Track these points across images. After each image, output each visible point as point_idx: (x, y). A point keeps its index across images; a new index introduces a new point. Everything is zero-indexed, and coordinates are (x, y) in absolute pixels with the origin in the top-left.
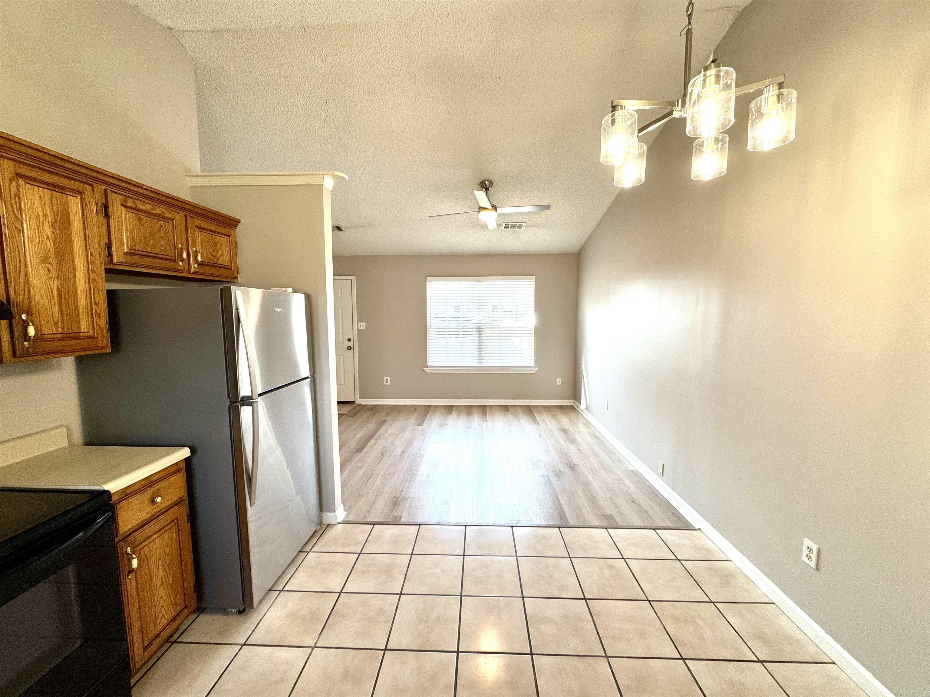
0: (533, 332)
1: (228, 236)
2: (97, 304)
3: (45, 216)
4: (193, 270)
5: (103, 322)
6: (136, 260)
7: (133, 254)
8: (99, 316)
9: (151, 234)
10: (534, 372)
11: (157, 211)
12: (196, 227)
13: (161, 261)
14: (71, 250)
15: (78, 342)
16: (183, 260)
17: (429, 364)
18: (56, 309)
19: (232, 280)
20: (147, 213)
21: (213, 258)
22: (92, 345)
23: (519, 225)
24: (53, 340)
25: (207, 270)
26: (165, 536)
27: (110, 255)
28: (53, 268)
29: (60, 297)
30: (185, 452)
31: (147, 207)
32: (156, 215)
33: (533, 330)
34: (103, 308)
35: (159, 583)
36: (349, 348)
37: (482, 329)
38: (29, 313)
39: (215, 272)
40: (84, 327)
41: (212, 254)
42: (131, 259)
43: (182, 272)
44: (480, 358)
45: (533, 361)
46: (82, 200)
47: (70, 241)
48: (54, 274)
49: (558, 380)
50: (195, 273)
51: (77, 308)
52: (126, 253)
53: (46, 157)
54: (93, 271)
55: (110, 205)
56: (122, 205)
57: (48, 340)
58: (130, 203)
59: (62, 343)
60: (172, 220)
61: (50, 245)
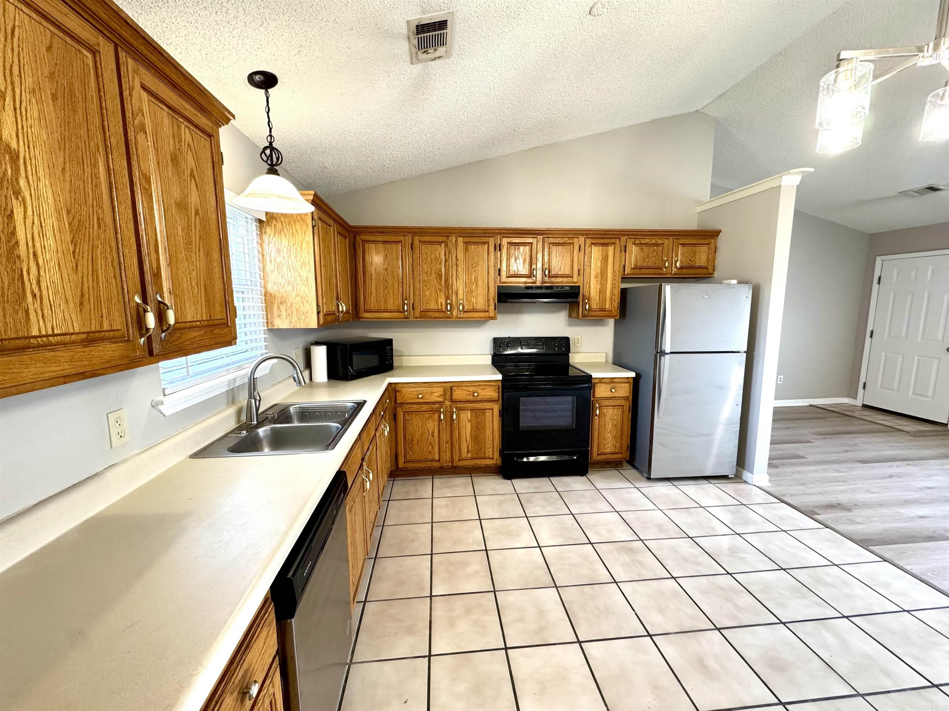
1: (708, 244)
2: (614, 295)
3: (599, 258)
4: (673, 272)
5: (616, 304)
6: (637, 271)
7: (637, 268)
8: (615, 301)
9: (648, 256)
11: (653, 241)
12: (680, 244)
13: (652, 270)
14: (607, 271)
15: (605, 312)
16: (666, 268)
18: (598, 298)
19: (710, 276)
20: (647, 245)
21: (691, 262)
22: (610, 314)
24: (596, 311)
25: (685, 271)
26: (616, 410)
27: (624, 270)
28: (599, 280)
29: (600, 292)
30: (633, 374)
31: (647, 241)
32: (653, 244)
34: (617, 298)
35: (609, 431)
38: (589, 300)
39: (692, 271)
40: (607, 306)
41: (690, 260)
42: (634, 271)
43: (666, 274)
46: (615, 246)
47: (607, 266)
48: (599, 282)
50: (675, 274)
51: (606, 297)
52: (632, 269)
53: (602, 232)
54: (615, 280)
55: (627, 245)
56: (633, 244)
57: (593, 311)
58: (638, 242)
59: (599, 313)
60: (663, 244)
61: (599, 270)
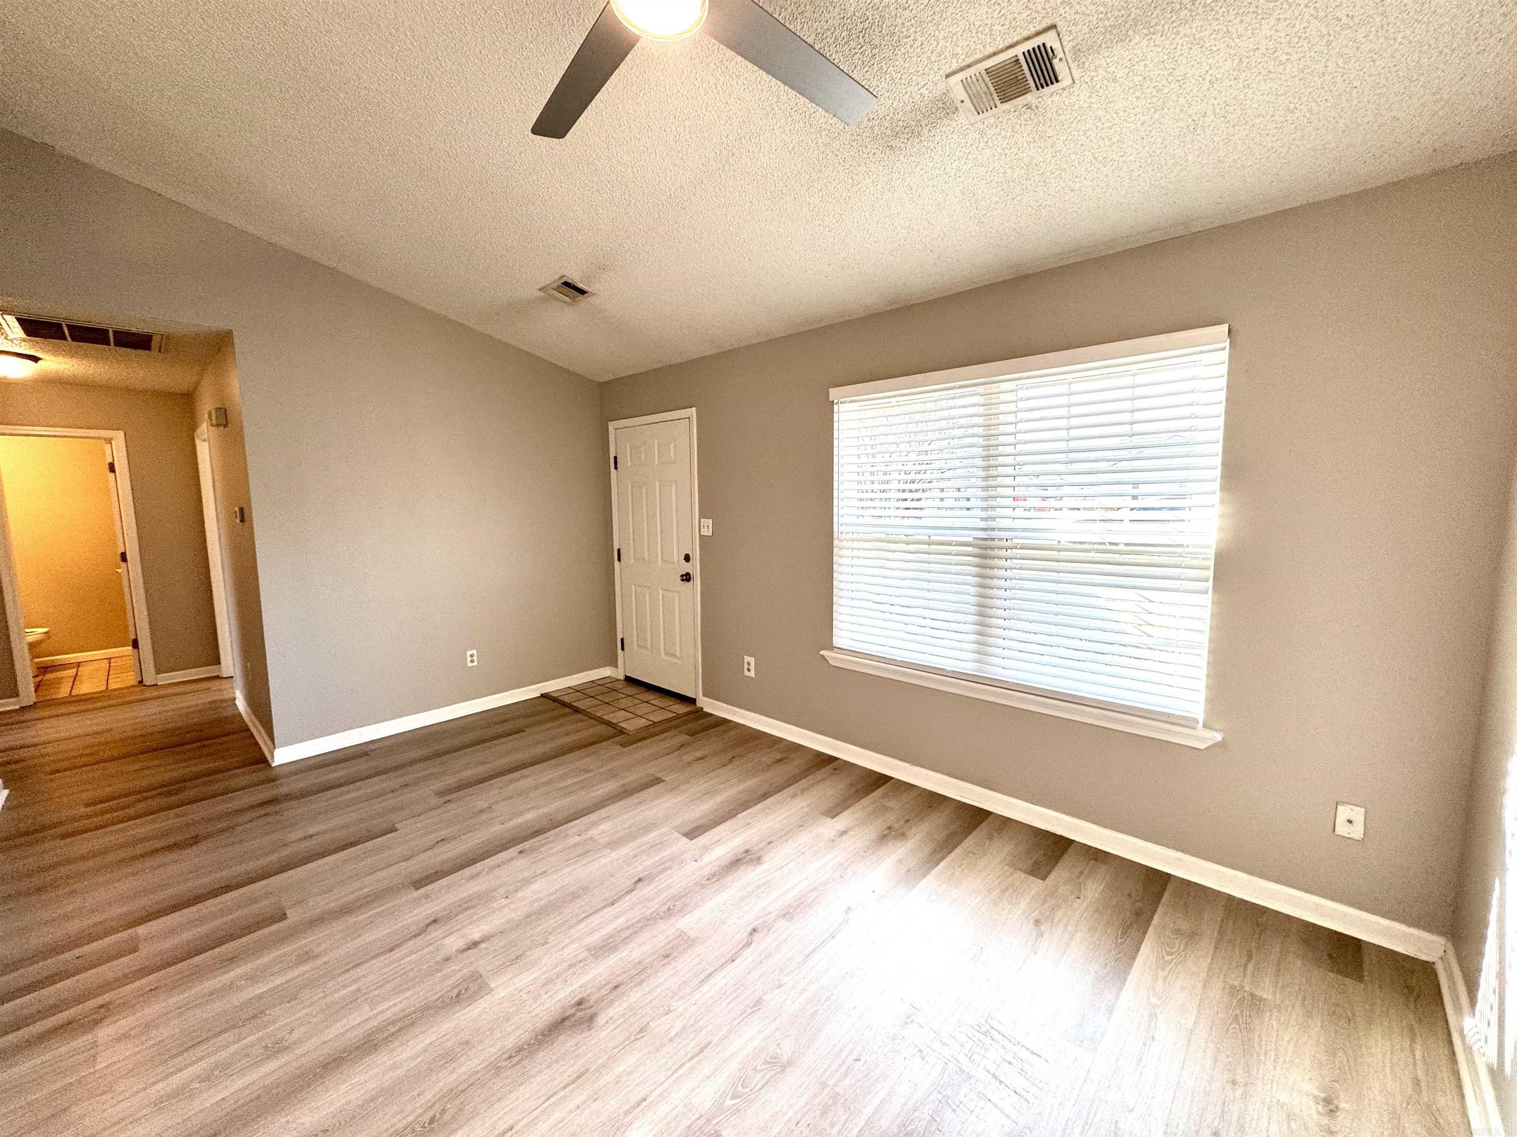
0: (1210, 574)
10: (1202, 746)
17: (837, 641)
23: (1028, 55)
33: (1211, 563)
36: (687, 578)
37: (992, 548)
44: (982, 648)
45: (1201, 696)
49: (1344, 813)
